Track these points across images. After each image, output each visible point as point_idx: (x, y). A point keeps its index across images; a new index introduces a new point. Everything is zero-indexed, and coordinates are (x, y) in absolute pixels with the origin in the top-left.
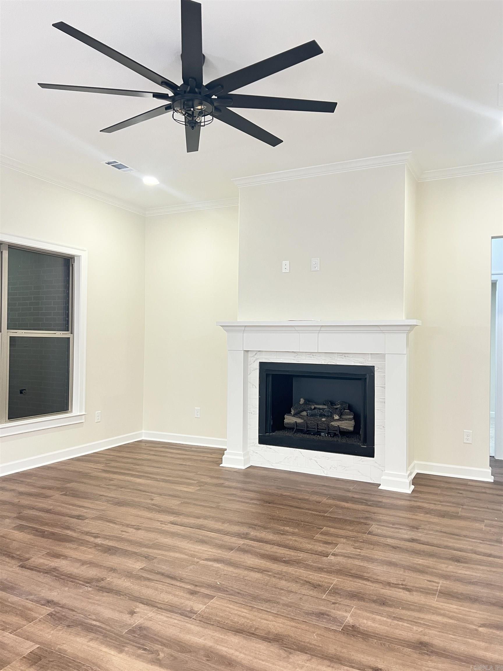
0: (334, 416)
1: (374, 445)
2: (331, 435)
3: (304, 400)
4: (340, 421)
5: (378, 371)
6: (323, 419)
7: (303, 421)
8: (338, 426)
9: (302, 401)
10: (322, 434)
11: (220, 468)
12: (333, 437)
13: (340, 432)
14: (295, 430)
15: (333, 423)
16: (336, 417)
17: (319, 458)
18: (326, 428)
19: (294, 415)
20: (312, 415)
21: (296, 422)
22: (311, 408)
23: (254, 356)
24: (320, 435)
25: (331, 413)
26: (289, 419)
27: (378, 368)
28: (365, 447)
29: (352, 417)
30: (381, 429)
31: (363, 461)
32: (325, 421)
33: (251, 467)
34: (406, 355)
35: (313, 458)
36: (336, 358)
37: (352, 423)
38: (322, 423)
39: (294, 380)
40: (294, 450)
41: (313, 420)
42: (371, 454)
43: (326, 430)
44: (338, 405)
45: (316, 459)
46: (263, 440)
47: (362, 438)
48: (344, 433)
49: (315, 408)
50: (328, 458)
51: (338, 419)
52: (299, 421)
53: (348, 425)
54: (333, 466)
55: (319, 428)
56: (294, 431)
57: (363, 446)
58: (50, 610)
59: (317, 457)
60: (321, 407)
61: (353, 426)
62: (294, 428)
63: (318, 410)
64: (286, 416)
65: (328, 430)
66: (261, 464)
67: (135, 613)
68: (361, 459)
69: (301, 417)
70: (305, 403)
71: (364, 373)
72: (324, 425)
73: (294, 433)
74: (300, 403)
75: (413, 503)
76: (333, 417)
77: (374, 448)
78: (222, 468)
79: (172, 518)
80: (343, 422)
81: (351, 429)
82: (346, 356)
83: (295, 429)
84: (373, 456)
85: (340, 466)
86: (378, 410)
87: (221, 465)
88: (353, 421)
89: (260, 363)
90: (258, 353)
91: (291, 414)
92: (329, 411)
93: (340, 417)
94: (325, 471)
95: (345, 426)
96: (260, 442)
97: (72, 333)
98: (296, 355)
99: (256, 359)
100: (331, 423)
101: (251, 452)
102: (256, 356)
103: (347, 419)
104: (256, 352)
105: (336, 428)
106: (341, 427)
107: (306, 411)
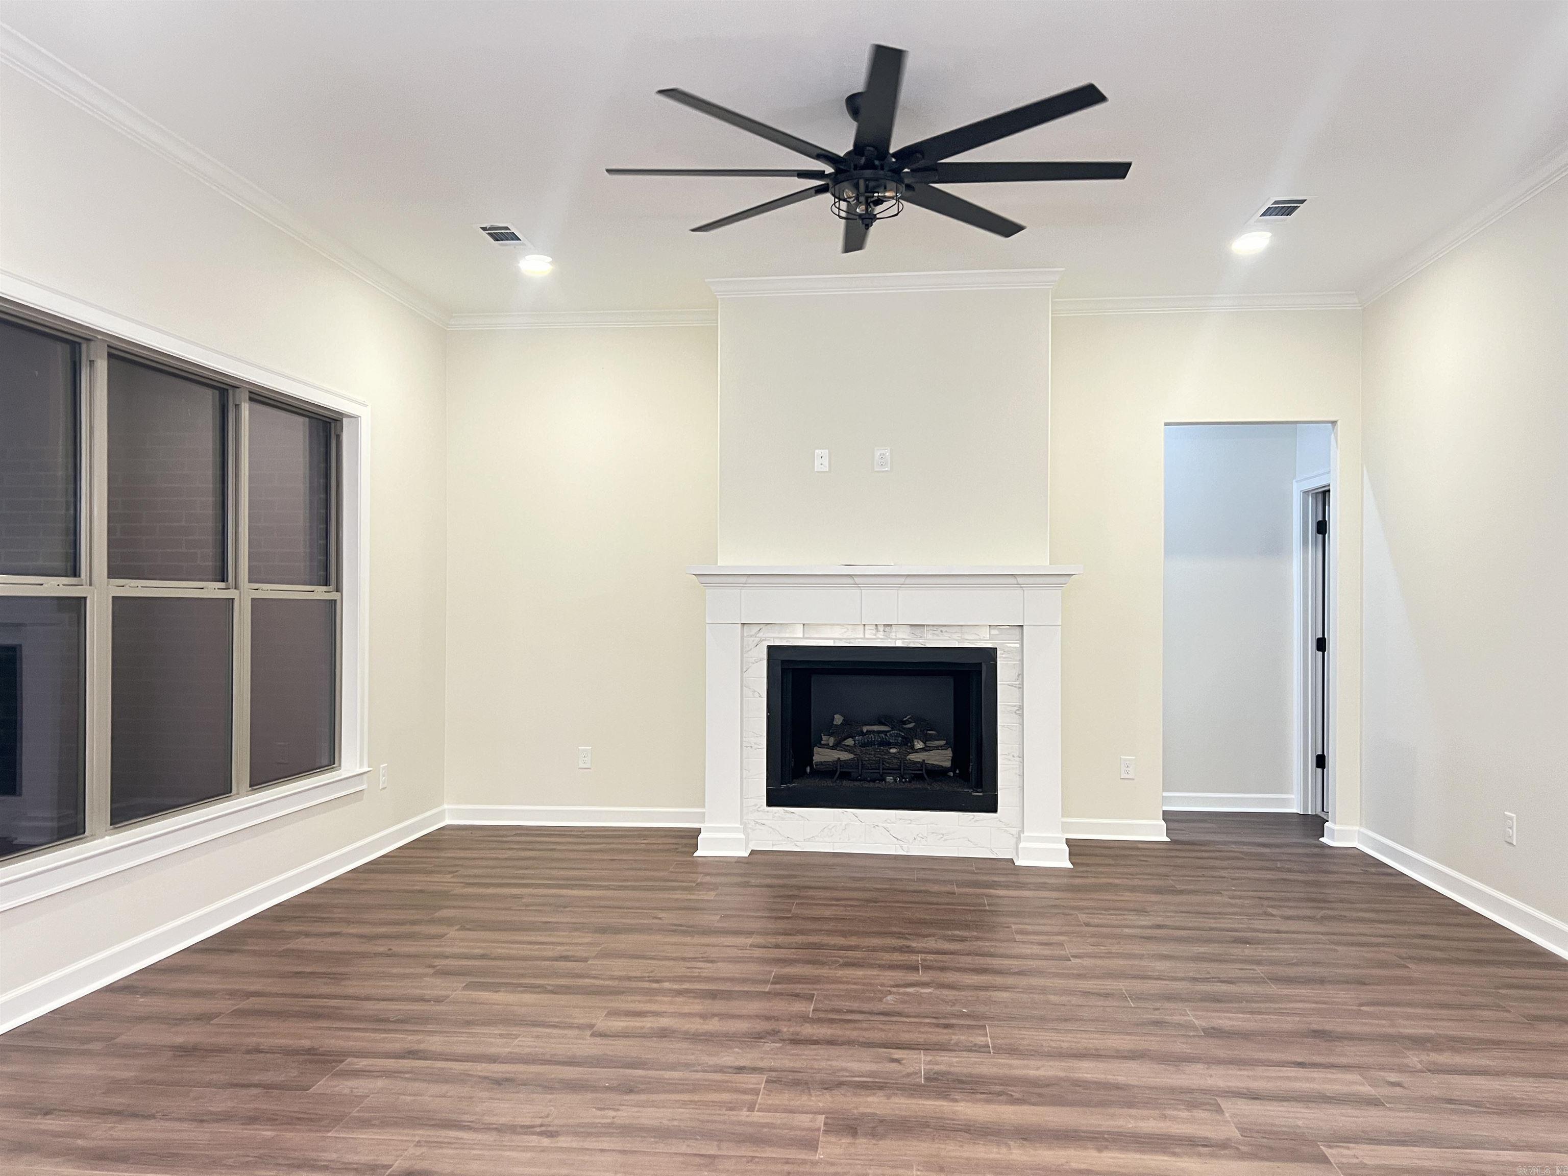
0: (915, 744)
1: (996, 790)
2: (906, 778)
3: (842, 718)
4: (926, 751)
5: (1003, 656)
6: (893, 751)
7: (851, 756)
8: (924, 760)
9: (838, 719)
10: (889, 779)
11: (694, 859)
12: (910, 782)
13: (928, 771)
15: (913, 757)
16: (919, 745)
17: (893, 823)
18: (900, 766)
19: (834, 747)
20: (864, 745)
21: (839, 758)
22: (862, 732)
23: (755, 636)
24: (885, 782)
25: (903, 737)
26: (823, 755)
27: (1002, 652)
28: (981, 794)
29: (944, 742)
30: (1009, 760)
31: (975, 821)
32: (898, 752)
33: (753, 852)
34: (1060, 628)
35: (880, 824)
36: (924, 635)
37: (949, 753)
38: (892, 757)
39: (814, 678)
40: (843, 813)
41: (873, 753)
42: (990, 806)
43: (900, 770)
44: (910, 723)
45: (884, 825)
46: (773, 800)
47: (973, 778)
48: (936, 773)
49: (868, 732)
50: (909, 822)
51: (921, 749)
52: (845, 756)
53: (941, 758)
54: (920, 835)
55: (886, 768)
56: (836, 777)
57: (975, 794)
58: (759, 1077)
59: (891, 821)
60: (876, 728)
61: (950, 758)
62: (836, 770)
63: (876, 735)
64: (816, 749)
65: (904, 769)
66: (773, 845)
68: (972, 817)
69: (847, 749)
70: (846, 722)
71: (977, 661)
72: (895, 761)
73: (836, 781)
74: (835, 723)
75: (1078, 881)
76: (914, 746)
77: (997, 795)
78: (700, 859)
80: (932, 753)
81: (948, 764)
82: (944, 630)
83: (838, 773)
84: (995, 811)
85: (933, 833)
86: (1004, 726)
87: (695, 855)
88: (950, 749)
89: (769, 648)
90: (764, 628)
91: (826, 746)
92: (898, 736)
93: (925, 743)
94: (905, 846)
95: (935, 760)
96: (770, 803)
97: (338, 589)
98: (845, 630)
99: (761, 641)
100: (908, 757)
101: (753, 823)
102: (761, 634)
103: (937, 748)
104: (762, 626)
105: (919, 765)
106: (929, 762)
107: (852, 737)
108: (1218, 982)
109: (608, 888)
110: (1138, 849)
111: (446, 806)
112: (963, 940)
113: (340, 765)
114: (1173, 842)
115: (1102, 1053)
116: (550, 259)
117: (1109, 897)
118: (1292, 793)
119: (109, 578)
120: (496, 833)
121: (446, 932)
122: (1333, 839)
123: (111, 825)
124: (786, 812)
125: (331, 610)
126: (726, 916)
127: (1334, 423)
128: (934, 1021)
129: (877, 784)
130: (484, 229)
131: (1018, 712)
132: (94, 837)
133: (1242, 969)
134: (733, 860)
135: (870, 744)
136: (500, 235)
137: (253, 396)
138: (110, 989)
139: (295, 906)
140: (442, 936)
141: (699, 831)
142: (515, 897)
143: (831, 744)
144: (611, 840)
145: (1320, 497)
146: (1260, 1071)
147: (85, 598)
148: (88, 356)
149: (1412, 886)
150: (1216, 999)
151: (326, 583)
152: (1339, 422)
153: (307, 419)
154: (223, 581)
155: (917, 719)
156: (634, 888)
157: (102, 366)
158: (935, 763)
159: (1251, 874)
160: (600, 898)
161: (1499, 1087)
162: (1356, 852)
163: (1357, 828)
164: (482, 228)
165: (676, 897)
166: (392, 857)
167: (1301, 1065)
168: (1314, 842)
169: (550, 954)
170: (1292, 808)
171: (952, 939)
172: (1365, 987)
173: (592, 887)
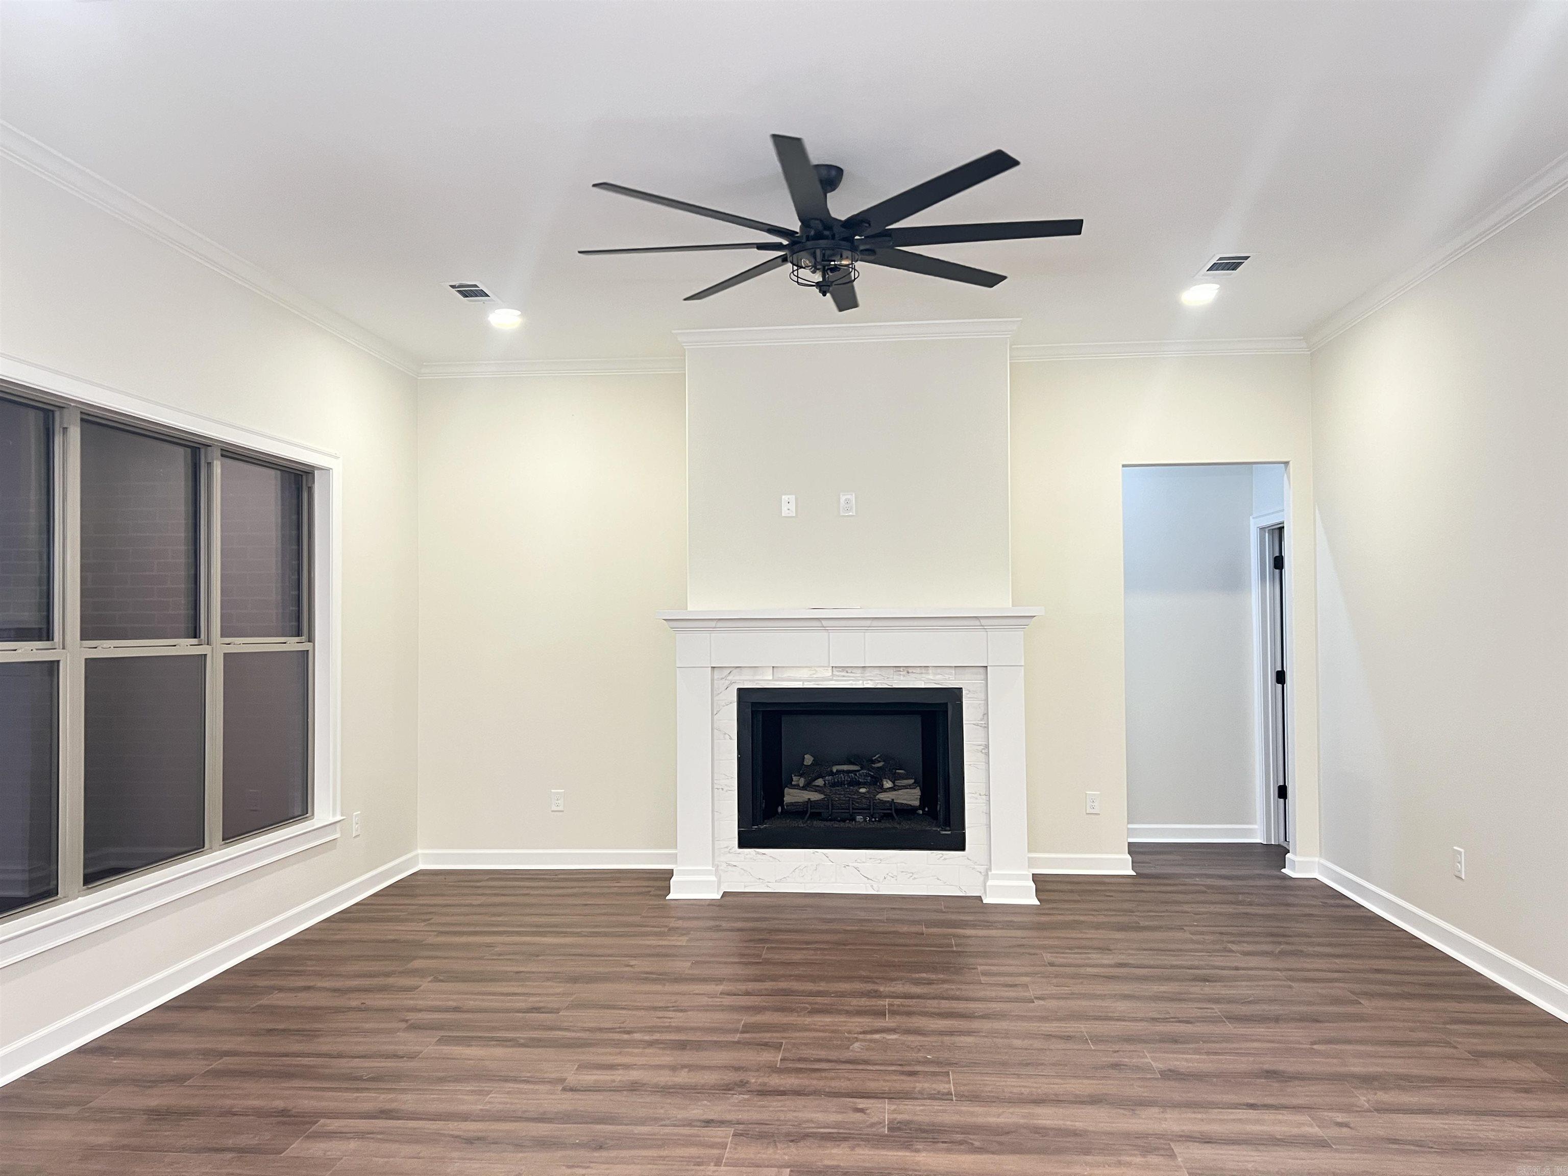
0: (885, 783)
1: (963, 828)
2: (875, 818)
3: (812, 759)
4: (895, 790)
5: (968, 696)
6: (863, 790)
7: (822, 796)
8: (893, 800)
9: (808, 760)
10: (859, 818)
11: (667, 902)
12: (880, 821)
13: (897, 811)
14: (808, 815)
15: (882, 796)
16: (888, 784)
17: (864, 862)
18: (870, 806)
19: (804, 788)
20: (834, 785)
21: (809, 799)
22: (832, 771)
23: (726, 678)
24: (856, 822)
25: (872, 777)
26: (792, 796)
27: (967, 692)
28: (949, 832)
29: (913, 781)
30: (977, 799)
31: (945, 859)
32: (867, 792)
33: (725, 894)
34: (1023, 668)
35: (850, 864)
36: (891, 676)
37: (917, 792)
38: (862, 797)
39: (785, 719)
40: (814, 853)
41: (843, 793)
42: (960, 845)
43: (870, 809)
44: (880, 762)
45: (855, 865)
46: (744, 842)
47: (941, 816)
48: (906, 812)
49: (838, 772)
50: (880, 861)
51: (890, 788)
52: (815, 796)
53: (910, 796)
54: (890, 874)
55: (855, 807)
56: (806, 818)
57: (944, 832)
59: (859, 861)
60: (845, 767)
61: (919, 797)
62: (807, 811)
63: (846, 774)
64: (786, 790)
65: (874, 809)
66: (745, 887)
67: (863, 1109)
68: (941, 855)
69: (818, 789)
70: (815, 763)
71: (946, 702)
72: (864, 800)
73: (808, 820)
74: (805, 763)
75: (1044, 919)
76: (883, 785)
77: (964, 833)
78: (672, 902)
80: (900, 792)
81: (917, 803)
82: (910, 671)
83: (809, 813)
84: (963, 849)
85: (903, 872)
86: (970, 765)
87: (667, 898)
88: (918, 788)
89: (740, 690)
90: (735, 671)
91: (797, 787)
92: (867, 775)
93: (894, 783)
94: (875, 886)
95: (904, 799)
96: (742, 845)
97: (311, 639)
98: (814, 672)
99: (731, 684)
100: (877, 796)
101: (725, 865)
102: (730, 678)
103: (905, 787)
104: (731, 669)
105: (888, 805)
106: (898, 801)
107: (822, 777)
108: (1176, 1022)
109: (579, 934)
110: (1104, 883)
111: (420, 851)
112: (930, 982)
113: (313, 814)
114: (1139, 875)
115: (1061, 1098)
116: (519, 313)
117: (1074, 935)
118: (1255, 823)
119: (81, 640)
120: (470, 878)
121: (420, 983)
122: (1293, 869)
123: (84, 886)
124: (758, 853)
125: (304, 660)
126: (697, 962)
127: (1286, 463)
128: (899, 1068)
129: (847, 824)
130: (453, 287)
131: (983, 751)
132: (67, 898)
133: (1201, 1009)
134: (707, 903)
135: (841, 784)
136: (469, 292)
137: (224, 453)
138: (81, 1051)
139: (268, 959)
140: (417, 988)
141: (670, 873)
142: (489, 945)
143: (801, 785)
144: (584, 884)
145: (1277, 532)
146: (1214, 1114)
147: (58, 661)
148: (61, 423)
149: (1370, 918)
150: (1174, 1040)
151: (299, 634)
152: (1291, 463)
153: (279, 472)
154: (195, 637)
155: (885, 758)
156: (606, 935)
157: (75, 433)
158: (904, 802)
159: (1212, 908)
160: (572, 946)
161: (1441, 1126)
162: (1318, 883)
163: (1317, 859)
164: (450, 286)
165: (648, 943)
166: (365, 905)
167: (1252, 1106)
168: (1276, 873)
169: (523, 1005)
170: (1256, 838)
171: (917, 982)
172: (1318, 1025)
173: (565, 934)
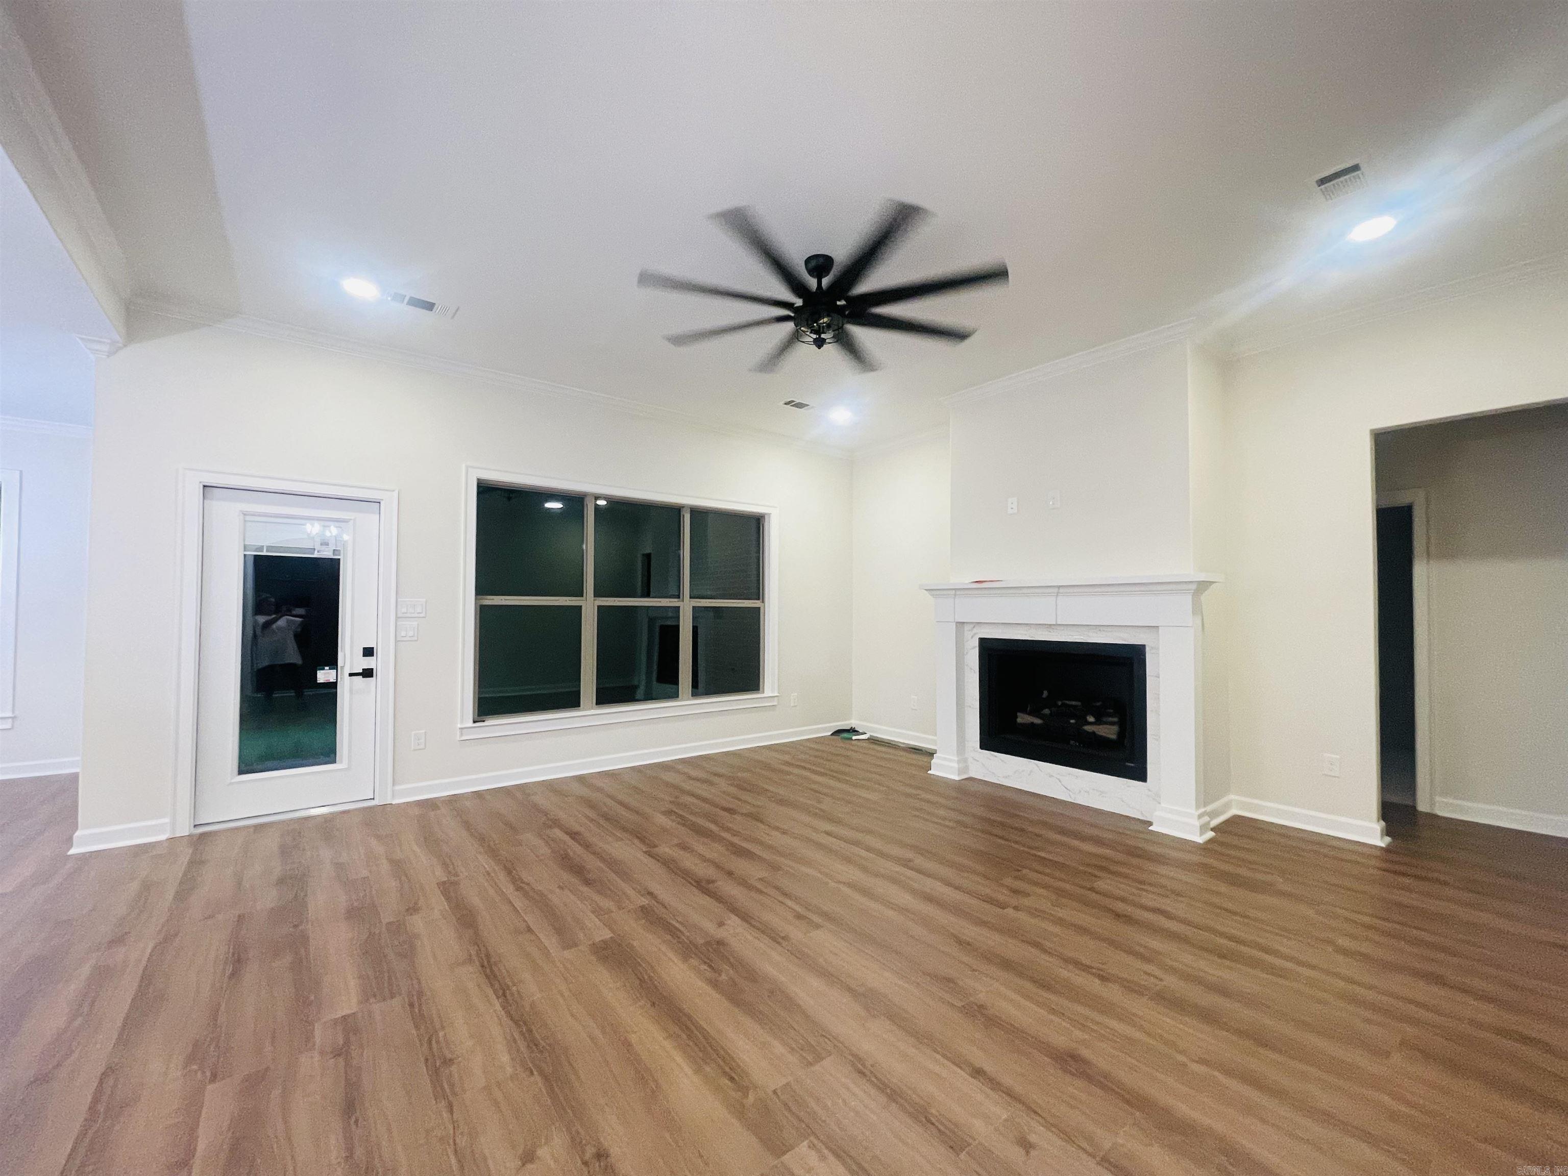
0: (1088, 718)
1: (1146, 763)
2: (1084, 744)
3: (1048, 693)
4: (1097, 724)
5: (1150, 651)
6: (1072, 721)
7: (1042, 721)
8: (1095, 732)
9: (1045, 694)
10: (1072, 742)
11: (928, 776)
12: (1087, 747)
13: (1096, 740)
15: (1086, 728)
16: (1091, 719)
17: (1064, 776)
18: (1076, 733)
19: (1030, 714)
20: (1054, 714)
21: (1033, 722)
22: (1057, 705)
23: (972, 630)
24: (1068, 744)
26: (1023, 718)
27: (1149, 648)
28: (1133, 765)
31: (1127, 786)
32: (1074, 723)
33: (967, 778)
34: (1193, 627)
35: (1054, 775)
37: (1115, 728)
38: (1071, 726)
40: (1029, 762)
41: (1058, 721)
42: (1142, 777)
44: (1098, 701)
45: (1058, 777)
46: (984, 745)
47: (1128, 752)
48: (1104, 743)
49: (1063, 705)
50: (1074, 777)
51: (1095, 722)
52: (1038, 721)
53: (1109, 731)
55: (1066, 733)
56: (1031, 735)
57: (1130, 764)
58: (644, 901)
59: (1060, 774)
60: (1069, 702)
61: (1117, 733)
63: (1068, 708)
64: (1019, 714)
65: (1080, 737)
66: (984, 776)
67: (724, 924)
68: (1125, 782)
69: (1040, 716)
70: (1050, 697)
71: (1129, 655)
72: (1073, 729)
73: (1030, 738)
74: (1042, 696)
77: (1147, 767)
79: (828, 827)
80: (1102, 727)
81: (1114, 737)
82: (1100, 630)
83: (1031, 732)
84: (1145, 781)
85: (1094, 789)
86: (1152, 711)
87: (928, 772)
88: (1117, 725)
89: (980, 639)
90: (977, 626)
91: (1027, 712)
92: (1082, 710)
93: (1096, 718)
94: (1073, 796)
96: (982, 747)
97: (761, 601)
99: (974, 634)
100: (1083, 728)
101: (970, 759)
103: (1106, 723)
104: (973, 625)
105: (1090, 735)
106: (1099, 734)
107: (1049, 708)
111: (853, 721)
113: (763, 692)
116: (850, 410)
119: (594, 597)
123: (596, 705)
124: (992, 754)
125: (756, 612)
132: (585, 708)
134: (947, 781)
135: (1059, 714)
136: (800, 406)
139: (705, 759)
141: (933, 753)
147: (579, 606)
148: (586, 503)
151: (759, 599)
154: (678, 598)
157: (591, 506)
158: (1104, 734)
164: (782, 404)
